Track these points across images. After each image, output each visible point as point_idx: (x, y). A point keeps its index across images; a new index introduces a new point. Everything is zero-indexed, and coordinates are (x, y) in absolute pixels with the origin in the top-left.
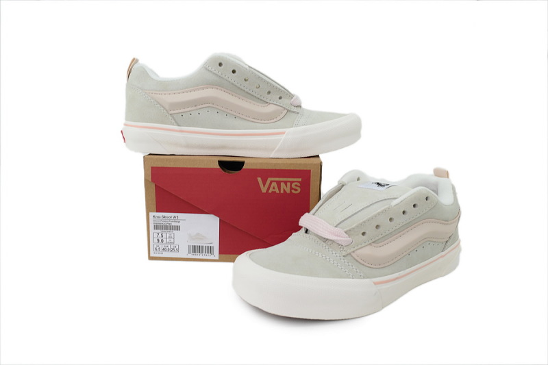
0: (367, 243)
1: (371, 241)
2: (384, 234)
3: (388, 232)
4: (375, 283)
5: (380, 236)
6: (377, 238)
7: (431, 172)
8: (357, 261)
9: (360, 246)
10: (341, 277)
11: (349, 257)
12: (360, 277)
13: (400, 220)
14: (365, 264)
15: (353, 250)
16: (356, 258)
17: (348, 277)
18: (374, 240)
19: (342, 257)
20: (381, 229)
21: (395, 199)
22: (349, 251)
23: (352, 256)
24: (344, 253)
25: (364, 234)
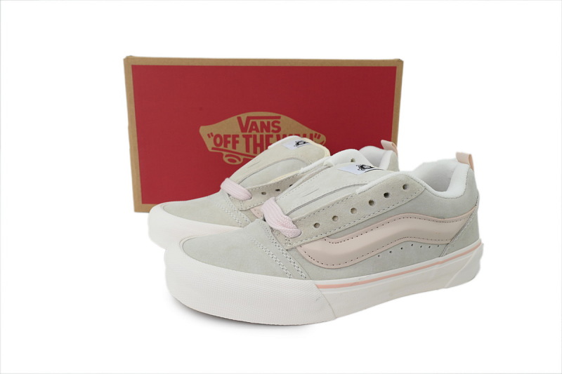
0: (319, 237)
1: (324, 235)
2: (343, 228)
3: (347, 226)
4: (318, 287)
5: (338, 230)
6: (333, 232)
7: (453, 156)
8: (304, 258)
9: (309, 240)
10: (275, 275)
11: (293, 252)
12: (301, 277)
13: (366, 212)
14: (313, 262)
15: (299, 243)
16: (303, 254)
17: (285, 275)
18: (329, 234)
19: (285, 252)
20: (338, 220)
21: (365, 184)
22: (295, 244)
23: (298, 251)
24: (288, 246)
25: (316, 225)
